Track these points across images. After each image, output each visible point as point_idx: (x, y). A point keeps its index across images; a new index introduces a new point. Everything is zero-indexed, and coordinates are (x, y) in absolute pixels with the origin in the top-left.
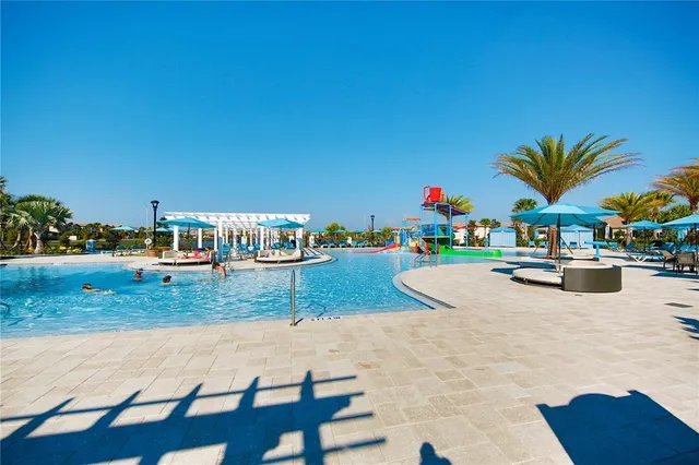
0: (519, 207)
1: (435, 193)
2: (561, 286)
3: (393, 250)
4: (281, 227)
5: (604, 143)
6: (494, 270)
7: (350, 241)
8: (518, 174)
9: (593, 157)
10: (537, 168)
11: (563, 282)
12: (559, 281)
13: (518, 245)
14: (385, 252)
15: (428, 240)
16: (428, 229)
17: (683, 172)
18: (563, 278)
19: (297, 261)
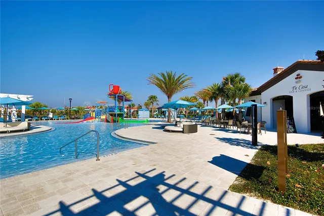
0: (150, 99)
1: (116, 88)
2: (183, 132)
3: (90, 121)
4: (8, 104)
5: (186, 78)
6: (153, 128)
7: (51, 115)
8: (157, 85)
9: (183, 82)
10: (165, 84)
11: (183, 130)
12: (182, 130)
13: (150, 117)
14: (85, 122)
15: (111, 115)
16: (111, 109)
17: (204, 91)
18: (183, 129)
19: (26, 130)
